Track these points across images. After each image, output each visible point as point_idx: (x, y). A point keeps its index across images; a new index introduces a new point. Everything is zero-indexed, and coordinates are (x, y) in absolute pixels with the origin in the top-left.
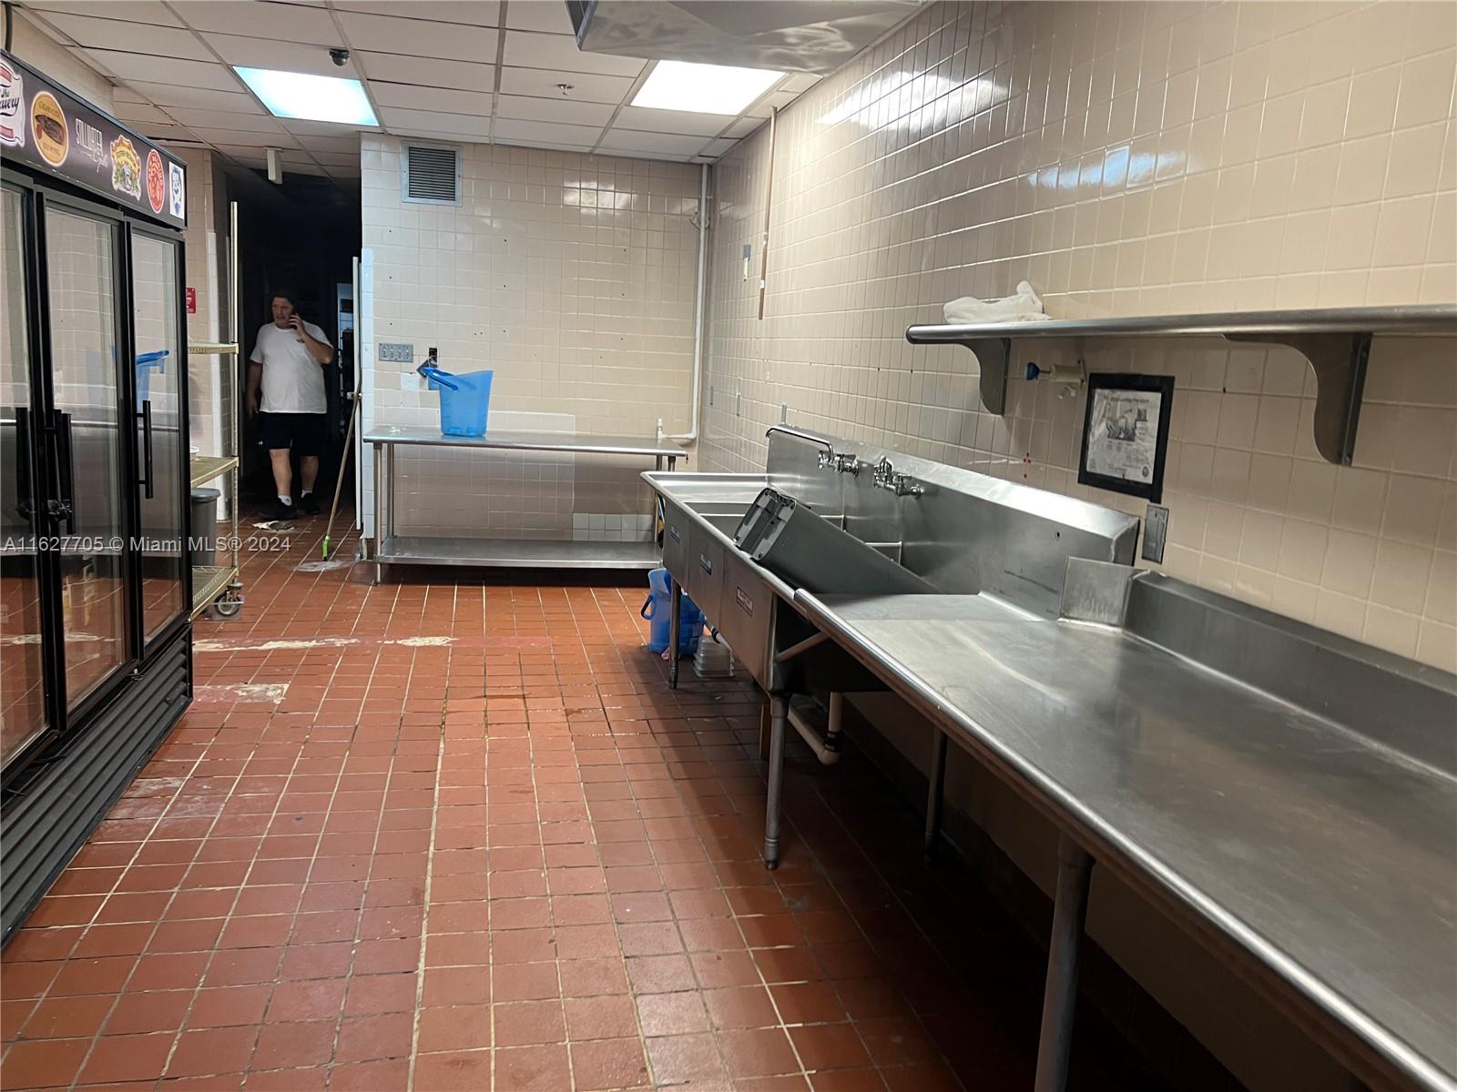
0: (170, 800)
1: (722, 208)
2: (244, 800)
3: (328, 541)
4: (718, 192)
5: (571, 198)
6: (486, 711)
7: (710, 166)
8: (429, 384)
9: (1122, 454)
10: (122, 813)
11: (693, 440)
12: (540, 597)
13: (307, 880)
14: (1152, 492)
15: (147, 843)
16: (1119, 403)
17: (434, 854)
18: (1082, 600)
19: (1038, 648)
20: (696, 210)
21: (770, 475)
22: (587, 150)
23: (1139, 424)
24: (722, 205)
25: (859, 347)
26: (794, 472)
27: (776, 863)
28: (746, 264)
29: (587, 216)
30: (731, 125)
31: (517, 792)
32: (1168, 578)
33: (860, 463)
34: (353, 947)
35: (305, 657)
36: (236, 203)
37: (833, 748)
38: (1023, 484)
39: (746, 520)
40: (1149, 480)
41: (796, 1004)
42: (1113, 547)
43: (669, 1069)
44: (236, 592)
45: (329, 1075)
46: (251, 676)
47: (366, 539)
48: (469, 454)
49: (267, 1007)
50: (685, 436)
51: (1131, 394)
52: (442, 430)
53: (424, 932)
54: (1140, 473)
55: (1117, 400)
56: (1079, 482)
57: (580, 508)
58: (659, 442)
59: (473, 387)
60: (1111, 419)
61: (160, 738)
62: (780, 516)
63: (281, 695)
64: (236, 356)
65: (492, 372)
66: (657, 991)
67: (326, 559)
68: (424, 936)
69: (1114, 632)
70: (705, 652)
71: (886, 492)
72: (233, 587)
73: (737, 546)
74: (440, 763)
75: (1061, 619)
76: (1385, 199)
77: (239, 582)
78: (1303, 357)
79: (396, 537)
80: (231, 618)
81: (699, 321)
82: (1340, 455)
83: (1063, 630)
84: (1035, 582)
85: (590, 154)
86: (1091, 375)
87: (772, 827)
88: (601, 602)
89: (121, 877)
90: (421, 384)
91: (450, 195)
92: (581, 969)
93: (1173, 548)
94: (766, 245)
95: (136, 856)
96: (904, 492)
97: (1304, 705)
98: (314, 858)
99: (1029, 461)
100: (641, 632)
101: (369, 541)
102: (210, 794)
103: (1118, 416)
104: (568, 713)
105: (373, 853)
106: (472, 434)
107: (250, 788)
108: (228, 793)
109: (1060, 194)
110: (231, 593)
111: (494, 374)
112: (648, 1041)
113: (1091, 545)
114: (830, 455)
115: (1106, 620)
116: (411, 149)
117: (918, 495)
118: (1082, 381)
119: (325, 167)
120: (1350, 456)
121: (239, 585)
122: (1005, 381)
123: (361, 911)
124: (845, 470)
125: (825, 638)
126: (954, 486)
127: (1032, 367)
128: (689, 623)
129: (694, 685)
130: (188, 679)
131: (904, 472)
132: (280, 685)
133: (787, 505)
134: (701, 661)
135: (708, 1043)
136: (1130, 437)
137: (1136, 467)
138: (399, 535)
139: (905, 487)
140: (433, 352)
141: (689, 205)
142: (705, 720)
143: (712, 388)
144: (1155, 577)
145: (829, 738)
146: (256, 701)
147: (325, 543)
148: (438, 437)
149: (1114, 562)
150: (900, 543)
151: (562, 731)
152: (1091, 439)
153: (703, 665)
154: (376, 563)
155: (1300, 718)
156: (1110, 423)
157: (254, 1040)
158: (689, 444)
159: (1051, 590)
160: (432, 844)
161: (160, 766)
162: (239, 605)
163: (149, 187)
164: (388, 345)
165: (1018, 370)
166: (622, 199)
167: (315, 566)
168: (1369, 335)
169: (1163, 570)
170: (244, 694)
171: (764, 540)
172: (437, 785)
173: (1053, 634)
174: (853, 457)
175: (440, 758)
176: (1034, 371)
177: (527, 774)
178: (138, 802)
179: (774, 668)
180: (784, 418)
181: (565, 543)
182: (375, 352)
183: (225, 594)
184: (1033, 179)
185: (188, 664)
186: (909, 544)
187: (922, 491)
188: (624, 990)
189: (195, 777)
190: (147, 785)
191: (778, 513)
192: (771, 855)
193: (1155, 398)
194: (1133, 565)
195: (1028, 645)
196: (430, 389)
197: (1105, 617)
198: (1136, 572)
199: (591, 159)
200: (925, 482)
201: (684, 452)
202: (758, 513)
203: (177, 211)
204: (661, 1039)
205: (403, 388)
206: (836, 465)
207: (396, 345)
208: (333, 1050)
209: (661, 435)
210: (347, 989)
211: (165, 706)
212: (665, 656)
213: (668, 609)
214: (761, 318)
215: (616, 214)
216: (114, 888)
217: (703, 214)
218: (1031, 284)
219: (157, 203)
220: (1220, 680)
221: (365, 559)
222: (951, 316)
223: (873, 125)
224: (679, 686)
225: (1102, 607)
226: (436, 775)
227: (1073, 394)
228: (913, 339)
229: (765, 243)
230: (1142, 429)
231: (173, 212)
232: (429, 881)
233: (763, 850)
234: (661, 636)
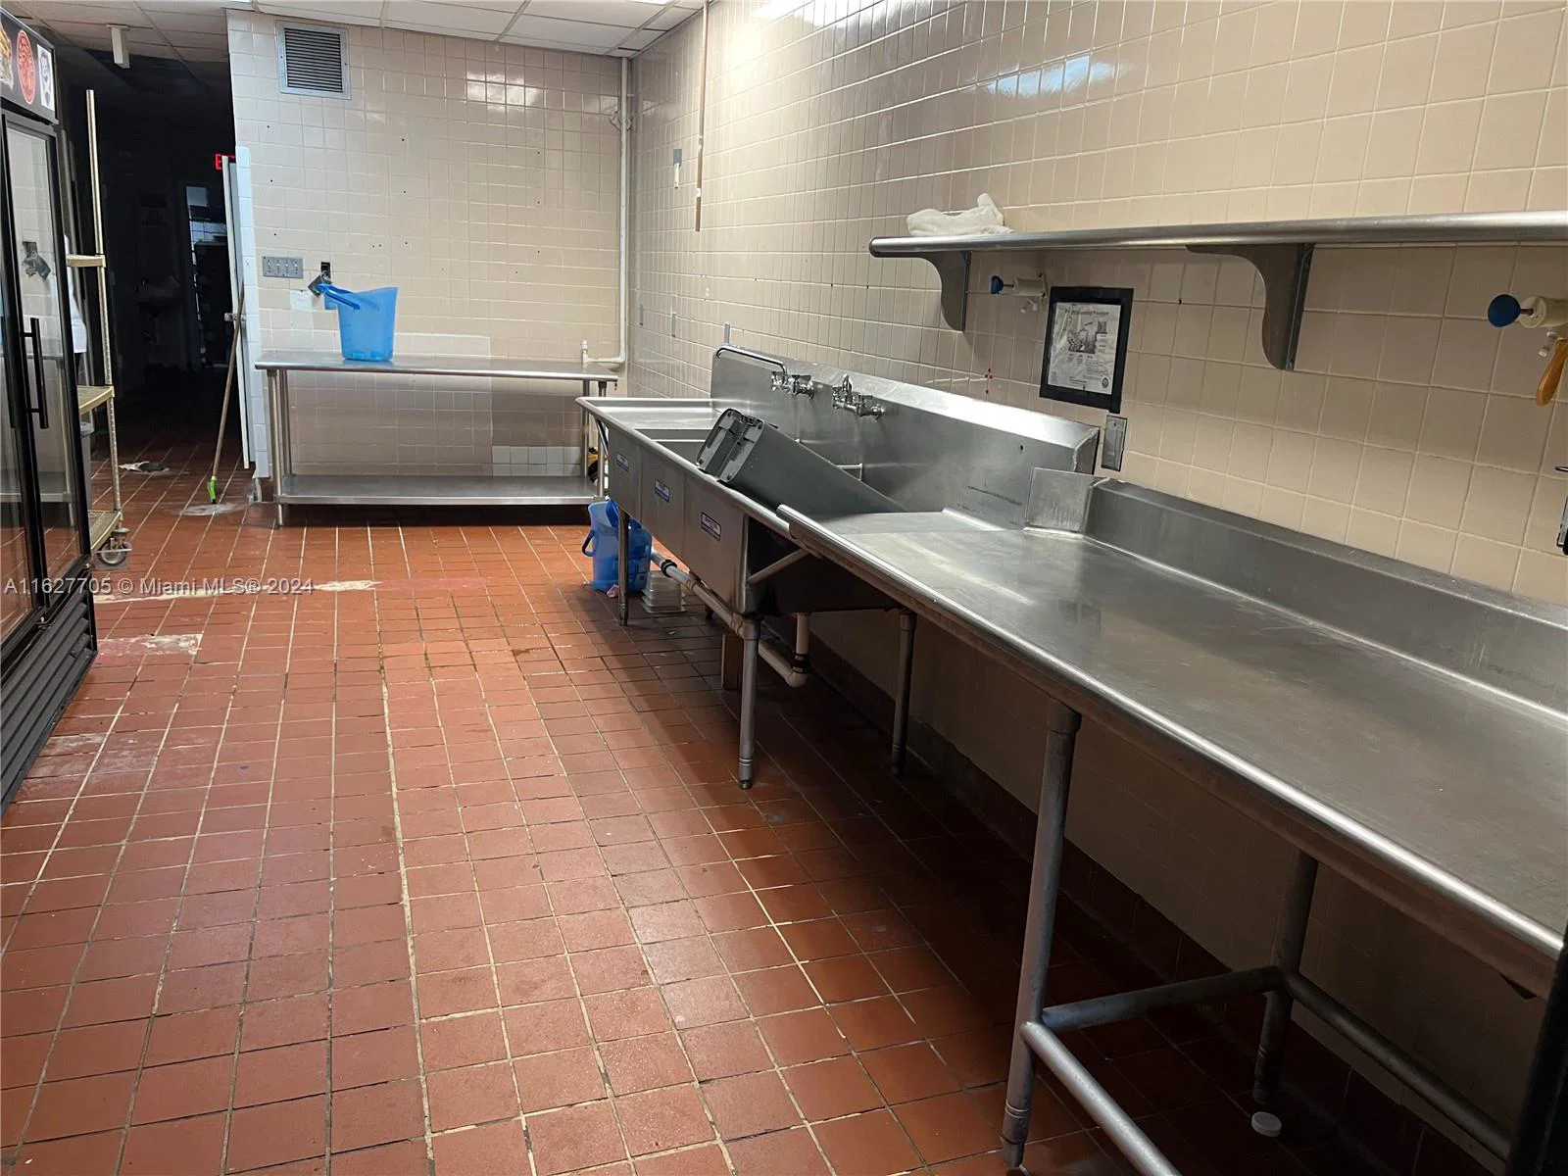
0: (94, 756)
1: (645, 108)
2: (179, 752)
3: (215, 482)
4: (640, 90)
5: (476, 92)
6: (426, 654)
7: (630, 61)
8: (326, 302)
9: (1082, 367)
10: (43, 771)
11: (622, 365)
12: (464, 537)
13: (267, 825)
14: (1112, 403)
15: (78, 800)
16: (1080, 316)
17: (397, 793)
18: (1046, 509)
19: (1009, 553)
20: (616, 108)
21: (715, 400)
22: (492, 38)
23: (1099, 337)
24: (647, 104)
25: (809, 261)
26: (742, 397)
27: (750, 782)
28: (677, 170)
29: (497, 114)
30: (657, 15)
31: (474, 731)
32: (1127, 483)
33: (815, 383)
34: (330, 884)
35: (213, 606)
36: (92, 92)
37: (801, 670)
38: (986, 400)
39: (709, 443)
40: (1109, 391)
41: (783, 904)
42: (1074, 457)
43: (670, 969)
44: (121, 538)
45: (330, 999)
46: (157, 627)
47: (260, 479)
48: (372, 382)
49: (251, 944)
50: (613, 360)
51: (1091, 307)
52: (344, 354)
53: (402, 866)
54: (1100, 386)
55: (1078, 313)
56: (1041, 396)
57: (499, 440)
58: (585, 366)
59: (374, 306)
60: (1071, 332)
61: (69, 694)
62: (747, 437)
63: (195, 645)
64: (103, 270)
65: (395, 290)
66: (649, 903)
67: (214, 502)
68: (403, 870)
69: (1076, 538)
70: (654, 587)
71: (845, 412)
72: (118, 534)
73: (702, 470)
74: (386, 707)
75: (1027, 528)
76: (1328, 117)
77: (123, 527)
78: (1253, 267)
79: (295, 475)
80: (119, 567)
81: (623, 232)
82: (1284, 362)
83: (1027, 537)
84: (998, 496)
85: (496, 42)
86: (1053, 288)
87: (746, 748)
88: (532, 541)
89: (59, 833)
90: (314, 303)
91: (336, 84)
92: (569, 889)
93: (1130, 454)
94: (702, 150)
95: (71, 812)
96: (865, 412)
97: (1251, 593)
98: (269, 804)
99: (991, 377)
100: (584, 570)
101: (263, 481)
102: (136, 748)
103: (1079, 328)
104: (515, 653)
105: (333, 795)
106: (377, 358)
107: (183, 740)
108: (159, 747)
109: (1018, 103)
110: (115, 540)
111: (399, 292)
112: (646, 948)
113: (1053, 455)
114: (784, 376)
115: (1068, 528)
116: (287, 30)
117: (879, 414)
118: (1044, 295)
119: (178, 49)
120: (1293, 361)
121: (124, 530)
122: (966, 295)
123: (332, 852)
124: (800, 391)
125: (804, 554)
126: (916, 405)
127: (996, 280)
128: (635, 558)
129: (646, 621)
130: (91, 630)
131: (863, 392)
132: (192, 636)
133: (754, 426)
134: (650, 597)
135: (704, 944)
136: (1091, 349)
137: (1097, 379)
138: (297, 473)
139: (865, 406)
140: (326, 267)
141: (608, 103)
142: (662, 654)
143: (641, 306)
144: (1115, 484)
145: (798, 661)
146: (168, 652)
147: (212, 484)
148: (338, 361)
149: (1076, 471)
150: (861, 465)
151: (511, 672)
152: (1053, 353)
153: (653, 601)
154: (277, 505)
155: (1248, 604)
156: (1070, 335)
157: (243, 974)
158: (618, 369)
159: (1014, 502)
160: (394, 785)
161: (73, 722)
162: (126, 552)
163: (21, 73)
164: (273, 258)
165: (980, 283)
166: (532, 93)
167: (204, 509)
168: (1312, 245)
169: (1122, 477)
170: (153, 646)
171: (731, 461)
172: (388, 728)
173: (1019, 541)
174: (807, 378)
175: (385, 702)
176: (998, 285)
177: (483, 714)
178: (58, 760)
179: (747, 590)
180: (727, 339)
181: (485, 479)
182: (258, 266)
183: (108, 541)
184: (992, 86)
185: (90, 614)
186: (869, 466)
187: (883, 411)
188: (615, 905)
189: (117, 731)
190: (63, 743)
191: (745, 432)
192: (745, 775)
193: (1115, 310)
194: (1093, 474)
195: (999, 551)
196: (327, 308)
197: (1067, 524)
198: (1097, 480)
199: (497, 48)
200: (887, 401)
201: (616, 377)
202: (722, 435)
203: (48, 102)
204: (657, 944)
205: (293, 307)
206: (791, 387)
207: (282, 259)
208: (330, 978)
209: (586, 359)
210: (333, 923)
211: (71, 659)
212: (611, 594)
213: (614, 546)
214: (698, 230)
215: (527, 112)
216: (55, 844)
217: (624, 114)
218: (991, 196)
219: (29, 93)
220: (1175, 575)
221: (259, 501)
222: (915, 228)
223: (819, 23)
224: (629, 623)
225: (1065, 514)
226: (384, 719)
227: (1035, 308)
228: (877, 252)
229: (700, 147)
230: (1102, 341)
231: (44, 103)
232: (397, 819)
233: (737, 771)
234: (608, 574)
